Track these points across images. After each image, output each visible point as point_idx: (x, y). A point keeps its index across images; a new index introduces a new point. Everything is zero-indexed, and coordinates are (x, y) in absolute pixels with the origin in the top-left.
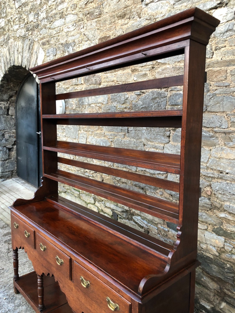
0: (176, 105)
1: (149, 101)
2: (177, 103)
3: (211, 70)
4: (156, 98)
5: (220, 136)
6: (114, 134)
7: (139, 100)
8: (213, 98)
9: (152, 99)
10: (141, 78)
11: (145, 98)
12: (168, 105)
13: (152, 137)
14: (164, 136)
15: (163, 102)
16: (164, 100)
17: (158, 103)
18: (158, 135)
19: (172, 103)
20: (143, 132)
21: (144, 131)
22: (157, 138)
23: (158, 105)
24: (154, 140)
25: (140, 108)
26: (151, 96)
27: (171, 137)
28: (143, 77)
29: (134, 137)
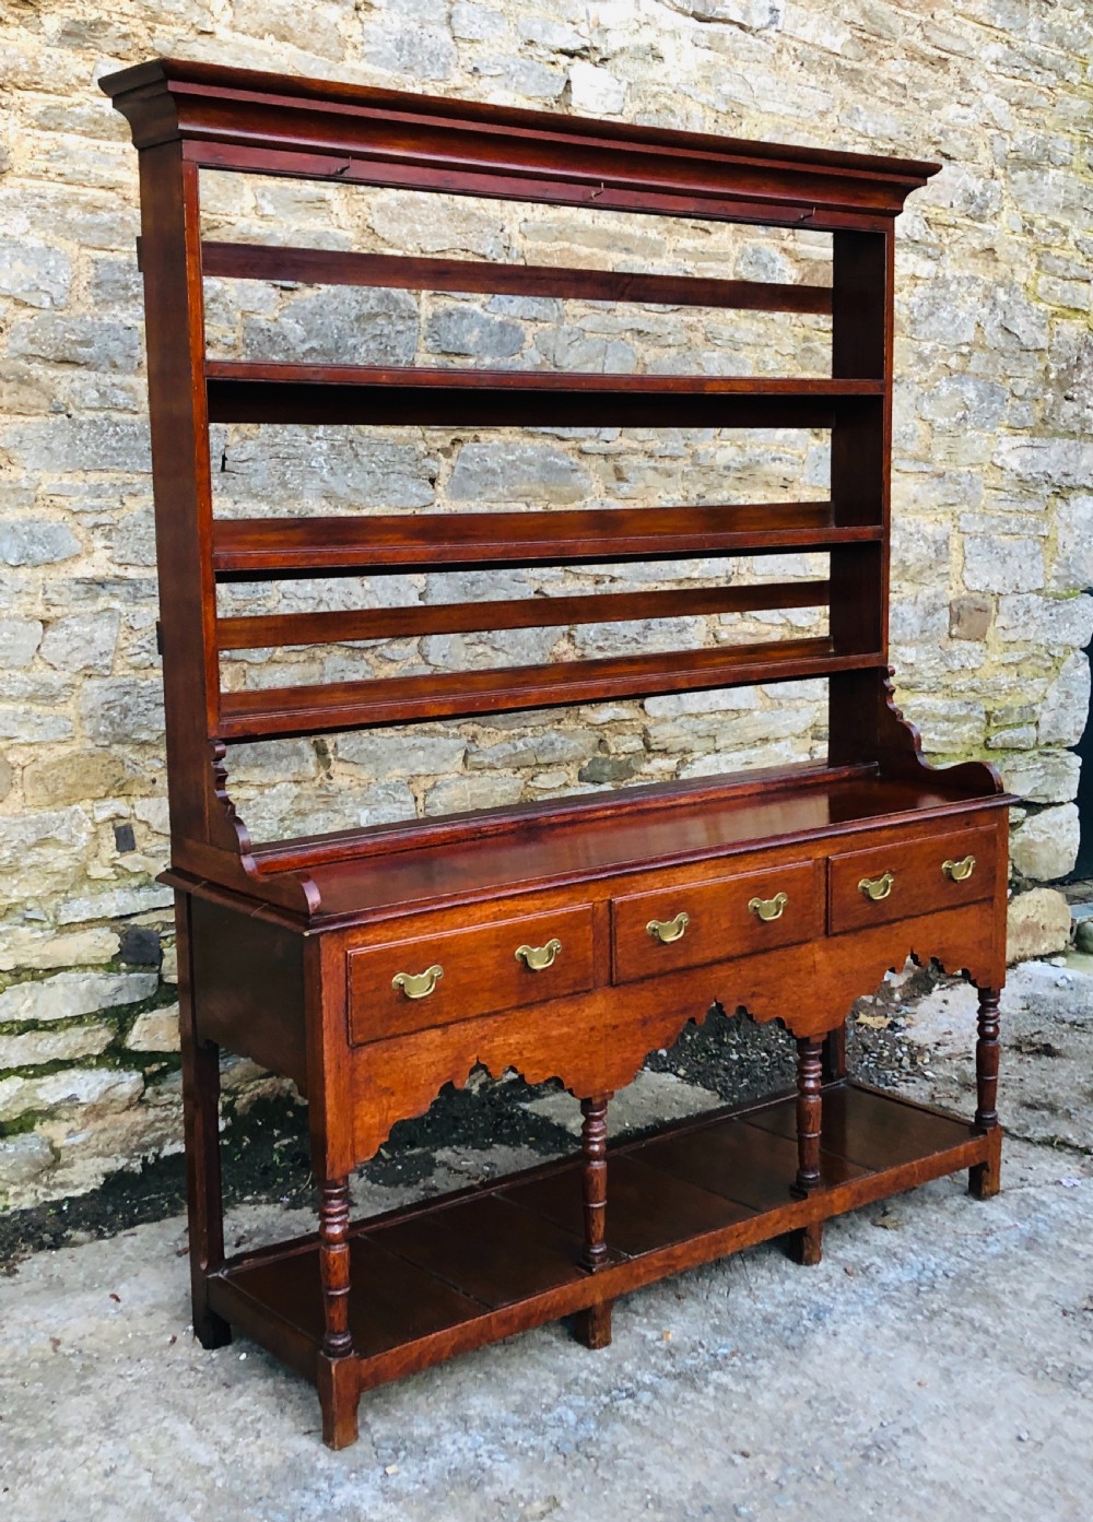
0: (458, 354)
1: (340, 324)
2: (463, 346)
3: (568, 250)
4: (377, 315)
5: (594, 466)
6: (125, 484)
7: (286, 312)
8: (577, 343)
9: (358, 319)
10: (296, 211)
11: (318, 310)
12: (422, 350)
13: (362, 486)
14: (419, 477)
15: (402, 338)
16: (409, 329)
17: (384, 340)
18: (393, 476)
19: (448, 344)
20: (313, 464)
21: (321, 459)
22: (383, 486)
23: (382, 347)
24: (368, 499)
25: (298, 350)
26: (354, 304)
27: (443, 480)
28: (306, 209)
29: (264, 493)
